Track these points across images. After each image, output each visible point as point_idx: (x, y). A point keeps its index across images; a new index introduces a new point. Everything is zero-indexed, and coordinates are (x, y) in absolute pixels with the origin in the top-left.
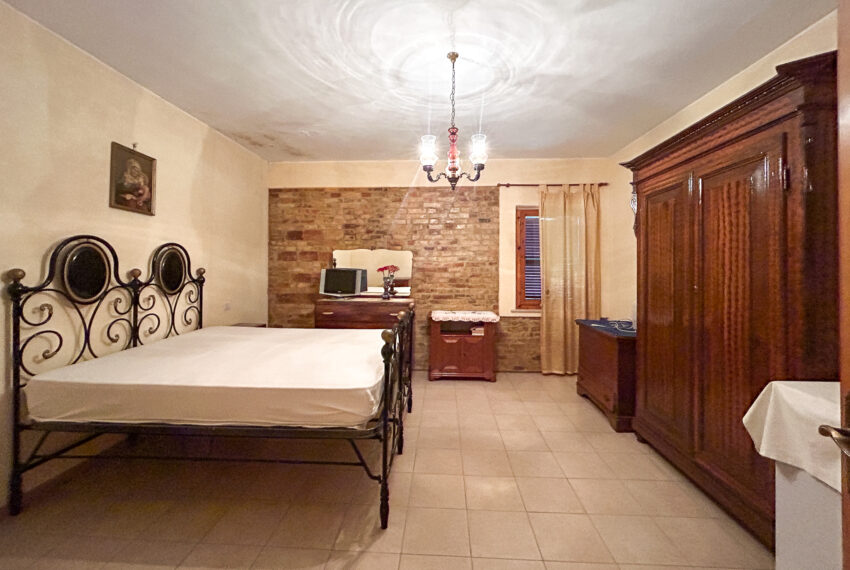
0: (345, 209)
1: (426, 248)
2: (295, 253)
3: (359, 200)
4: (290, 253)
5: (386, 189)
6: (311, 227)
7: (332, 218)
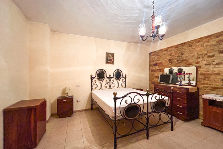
0: (169, 54)
1: (206, 65)
2: (155, 70)
3: (174, 50)
4: (154, 70)
5: (184, 43)
6: (159, 62)
7: (165, 58)
